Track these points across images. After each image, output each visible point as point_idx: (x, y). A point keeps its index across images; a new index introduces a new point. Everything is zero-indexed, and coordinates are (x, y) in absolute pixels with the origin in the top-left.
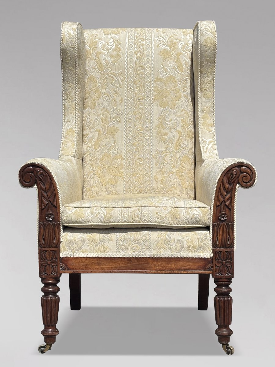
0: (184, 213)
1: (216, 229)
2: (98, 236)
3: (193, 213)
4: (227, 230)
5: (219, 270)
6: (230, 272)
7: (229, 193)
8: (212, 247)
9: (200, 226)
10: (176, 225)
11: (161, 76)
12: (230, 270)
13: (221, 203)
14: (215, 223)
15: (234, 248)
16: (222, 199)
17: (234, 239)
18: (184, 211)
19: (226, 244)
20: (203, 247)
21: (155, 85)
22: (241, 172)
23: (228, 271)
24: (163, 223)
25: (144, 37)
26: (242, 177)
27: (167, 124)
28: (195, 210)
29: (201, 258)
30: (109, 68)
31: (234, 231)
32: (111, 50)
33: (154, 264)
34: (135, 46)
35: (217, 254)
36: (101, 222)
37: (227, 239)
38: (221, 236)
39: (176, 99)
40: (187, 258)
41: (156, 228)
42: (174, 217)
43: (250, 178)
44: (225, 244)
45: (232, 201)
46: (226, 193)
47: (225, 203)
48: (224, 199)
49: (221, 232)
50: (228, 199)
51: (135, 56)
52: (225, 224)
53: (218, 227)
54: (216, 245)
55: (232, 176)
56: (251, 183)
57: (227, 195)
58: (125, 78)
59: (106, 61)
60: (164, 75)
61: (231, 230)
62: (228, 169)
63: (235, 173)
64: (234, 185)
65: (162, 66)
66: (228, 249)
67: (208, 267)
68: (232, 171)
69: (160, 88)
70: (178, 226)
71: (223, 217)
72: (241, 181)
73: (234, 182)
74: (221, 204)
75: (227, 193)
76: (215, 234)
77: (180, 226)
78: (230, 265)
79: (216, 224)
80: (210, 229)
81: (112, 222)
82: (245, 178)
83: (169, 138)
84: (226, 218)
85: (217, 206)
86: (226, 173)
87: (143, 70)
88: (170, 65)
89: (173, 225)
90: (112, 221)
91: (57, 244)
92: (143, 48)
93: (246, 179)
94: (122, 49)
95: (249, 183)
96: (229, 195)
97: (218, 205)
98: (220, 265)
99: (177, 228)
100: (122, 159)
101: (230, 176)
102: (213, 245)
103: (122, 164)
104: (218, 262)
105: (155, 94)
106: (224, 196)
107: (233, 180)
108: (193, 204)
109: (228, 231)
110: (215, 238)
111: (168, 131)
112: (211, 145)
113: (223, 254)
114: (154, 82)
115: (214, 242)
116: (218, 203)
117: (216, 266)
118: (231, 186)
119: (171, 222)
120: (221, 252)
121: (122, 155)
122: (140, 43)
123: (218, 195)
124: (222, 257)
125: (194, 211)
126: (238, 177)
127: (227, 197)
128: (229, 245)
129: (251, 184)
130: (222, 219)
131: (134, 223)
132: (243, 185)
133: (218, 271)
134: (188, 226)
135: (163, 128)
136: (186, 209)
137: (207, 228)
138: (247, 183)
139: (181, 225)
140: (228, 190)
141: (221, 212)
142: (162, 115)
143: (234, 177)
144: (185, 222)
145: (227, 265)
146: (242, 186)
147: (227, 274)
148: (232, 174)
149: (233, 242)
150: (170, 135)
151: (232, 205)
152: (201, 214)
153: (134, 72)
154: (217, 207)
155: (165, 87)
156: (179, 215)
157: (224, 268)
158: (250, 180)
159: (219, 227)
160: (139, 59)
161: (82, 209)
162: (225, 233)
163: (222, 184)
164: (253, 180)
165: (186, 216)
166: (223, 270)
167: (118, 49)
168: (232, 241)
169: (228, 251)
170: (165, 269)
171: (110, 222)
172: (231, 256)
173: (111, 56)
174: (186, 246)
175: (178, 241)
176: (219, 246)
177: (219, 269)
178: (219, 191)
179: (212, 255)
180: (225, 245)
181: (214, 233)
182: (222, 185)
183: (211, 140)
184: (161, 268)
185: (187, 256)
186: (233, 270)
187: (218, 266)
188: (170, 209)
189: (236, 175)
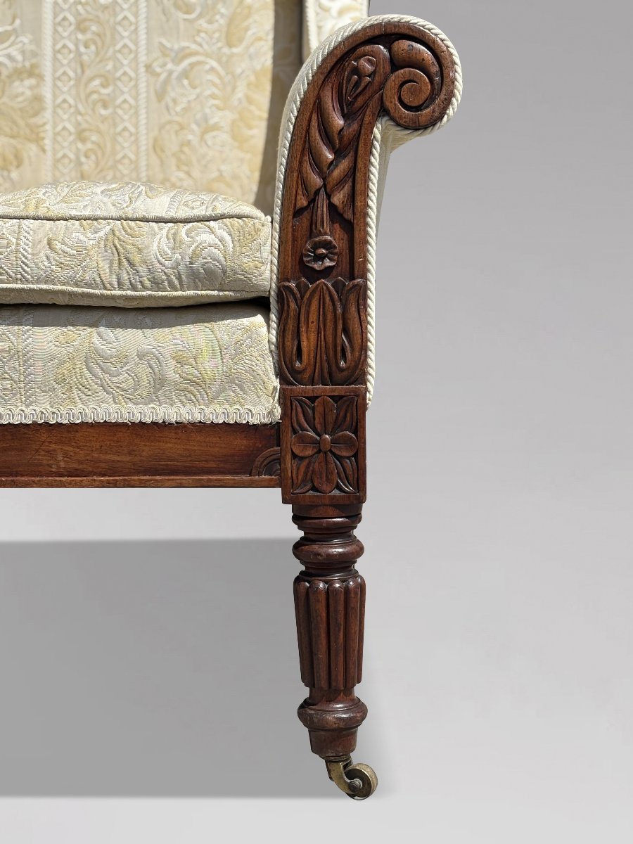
0: (164, 240)
1: (293, 305)
3: (199, 239)
4: (339, 311)
5: (306, 473)
6: (351, 478)
7: (345, 157)
8: (276, 383)
9: (227, 293)
12: (349, 472)
13: (312, 197)
14: (287, 284)
15: (364, 382)
16: (316, 180)
17: (364, 349)
18: (164, 232)
19: (334, 368)
20: (234, 382)
22: (396, 64)
23: (343, 475)
24: (77, 285)
26: (398, 82)
28: (208, 230)
29: (237, 425)
31: (367, 314)
33: (48, 451)
35: (299, 409)
37: (339, 348)
38: (313, 337)
40: (180, 426)
41: (54, 306)
42: (123, 258)
43: (433, 89)
44: (330, 367)
45: (359, 187)
46: (330, 157)
47: (329, 196)
48: (324, 179)
49: (313, 317)
50: (340, 183)
52: (329, 285)
53: (302, 298)
54: (294, 372)
55: (357, 84)
56: (433, 112)
57: (337, 166)
61: (353, 309)
62: (339, 53)
63: (369, 68)
64: (367, 119)
66: (340, 390)
67: (260, 459)
68: (357, 59)
70: (138, 293)
71: (321, 258)
72: (392, 103)
73: (365, 105)
74: (312, 201)
75: (339, 154)
76: (291, 326)
77: (144, 293)
78: (352, 454)
79: (293, 285)
80: (271, 306)
82: (409, 89)
84: (331, 260)
85: (298, 213)
86: (332, 69)
93: (413, 92)
95: (428, 110)
96: (345, 164)
97: (299, 205)
98: (309, 452)
99: (135, 304)
101: (349, 80)
102: (280, 374)
104: (303, 440)
106: (325, 169)
107: (360, 100)
108: (204, 207)
109: (344, 314)
110: (288, 344)
113: (319, 409)
115: (287, 359)
116: (299, 198)
117: (294, 456)
118: (355, 126)
119: (107, 278)
120: (313, 399)
123: (301, 163)
124: (317, 421)
125: (205, 232)
126: (382, 85)
127: (337, 173)
128: (345, 373)
129: (436, 114)
130: (317, 266)
132: (401, 117)
133: (300, 478)
134: (179, 293)
136: (171, 225)
137: (258, 304)
138: (418, 108)
139: (148, 290)
140: (340, 143)
141: (311, 234)
143: (363, 85)
144: (164, 277)
145: (337, 452)
146: (398, 125)
147: (339, 487)
148: (356, 71)
149: (362, 358)
151: (358, 204)
152: (231, 245)
154: (294, 216)
156: (140, 251)
157: (326, 462)
158: (431, 98)
159: (305, 299)
162: (330, 324)
163: (314, 117)
164: (442, 96)
165: (169, 252)
166: (321, 473)
168: (357, 354)
169: (343, 397)
170: (90, 469)
172: (352, 415)
174: (171, 376)
175: (141, 356)
176: (307, 375)
177: (308, 467)
178: (304, 149)
179: (278, 411)
180: (330, 373)
181: (285, 324)
182: (314, 123)
184: (75, 466)
185: (179, 419)
186: (361, 472)
187: (302, 458)
188: (106, 228)
189: (372, 75)
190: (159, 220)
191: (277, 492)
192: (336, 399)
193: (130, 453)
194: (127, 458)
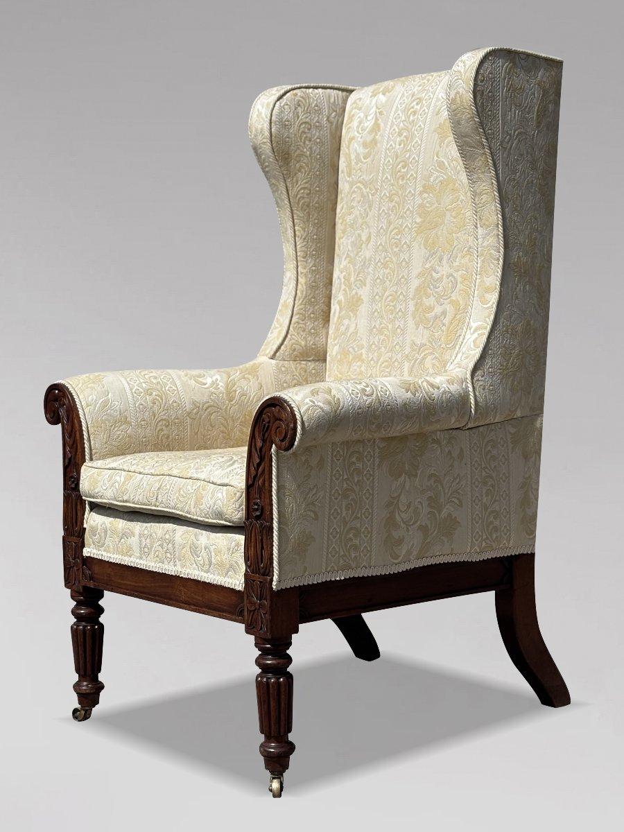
0: (210, 494)
1: (247, 533)
2: (120, 524)
3: (218, 495)
5: (251, 619)
6: (265, 625)
7: (263, 461)
10: (199, 518)
11: (432, 179)
16: (253, 472)
18: (212, 490)
19: (260, 567)
20: (232, 568)
21: (420, 201)
22: (275, 418)
23: (263, 622)
25: (423, 95)
26: (276, 427)
27: (435, 287)
29: (232, 589)
30: (359, 171)
32: (367, 130)
33: (180, 590)
34: (403, 118)
35: (250, 585)
36: (115, 499)
37: (260, 556)
38: (253, 549)
39: (455, 229)
40: (216, 587)
43: (285, 432)
44: (258, 565)
46: (258, 461)
47: (259, 479)
48: (257, 471)
49: (253, 539)
50: (262, 473)
51: (398, 139)
52: (257, 524)
53: (249, 529)
55: (265, 426)
56: (286, 443)
58: (377, 190)
59: (358, 155)
60: (437, 177)
61: (265, 537)
62: (259, 411)
63: (267, 419)
64: (270, 444)
65: (435, 158)
66: (262, 578)
67: (238, 608)
68: (265, 415)
69: (428, 207)
71: (256, 510)
72: (274, 437)
74: (254, 481)
75: (261, 459)
76: (247, 543)
79: (247, 522)
81: (126, 501)
82: (279, 431)
83: (436, 317)
84: (259, 512)
85: (250, 487)
86: (258, 419)
87: (405, 170)
88: (451, 153)
89: (195, 517)
90: (125, 498)
91: (80, 532)
92: (413, 121)
93: (280, 433)
94: (382, 125)
96: (262, 465)
97: (249, 483)
98: (253, 608)
100: (363, 361)
101: (262, 424)
103: (361, 373)
104: (250, 602)
105: (418, 220)
106: (256, 467)
107: (266, 436)
109: (262, 539)
110: (246, 551)
111: (436, 303)
112: (476, 335)
113: (256, 587)
114: (421, 193)
115: (246, 559)
116: (249, 479)
117: (248, 609)
118: (266, 446)
119: (193, 510)
120: (253, 581)
121: (361, 354)
122: (412, 110)
123: (249, 463)
124: (255, 592)
125: (221, 492)
126: (272, 427)
127: (260, 468)
128: (263, 570)
129: (291, 443)
130: (254, 513)
131: (149, 505)
132: (277, 444)
133: (250, 621)
135: (428, 296)
136: (216, 486)
137: (239, 529)
138: (282, 441)
140: (261, 454)
141: (254, 498)
142: (427, 266)
144: (207, 512)
145: (261, 610)
147: (262, 629)
148: (264, 420)
149: (269, 563)
150: (438, 310)
152: (225, 500)
153: (392, 175)
155: (436, 205)
156: (203, 498)
157: (258, 615)
158: (285, 437)
160: (402, 146)
161: (101, 472)
162: (258, 544)
163: (253, 441)
164: (289, 436)
165: (210, 500)
166: (256, 621)
167: (376, 127)
168: (266, 561)
170: (191, 602)
171: (124, 502)
172: (266, 592)
173: (365, 145)
174: (213, 561)
175: (206, 549)
176: (252, 568)
177: (252, 616)
179: (244, 585)
181: (246, 540)
183: (480, 323)
184: (187, 599)
185: (216, 583)
187: (251, 611)
188: (199, 483)
189: (269, 422)
190: (213, 483)
191: (243, 626)
192: (261, 582)
193: (202, 596)
194: (201, 599)
